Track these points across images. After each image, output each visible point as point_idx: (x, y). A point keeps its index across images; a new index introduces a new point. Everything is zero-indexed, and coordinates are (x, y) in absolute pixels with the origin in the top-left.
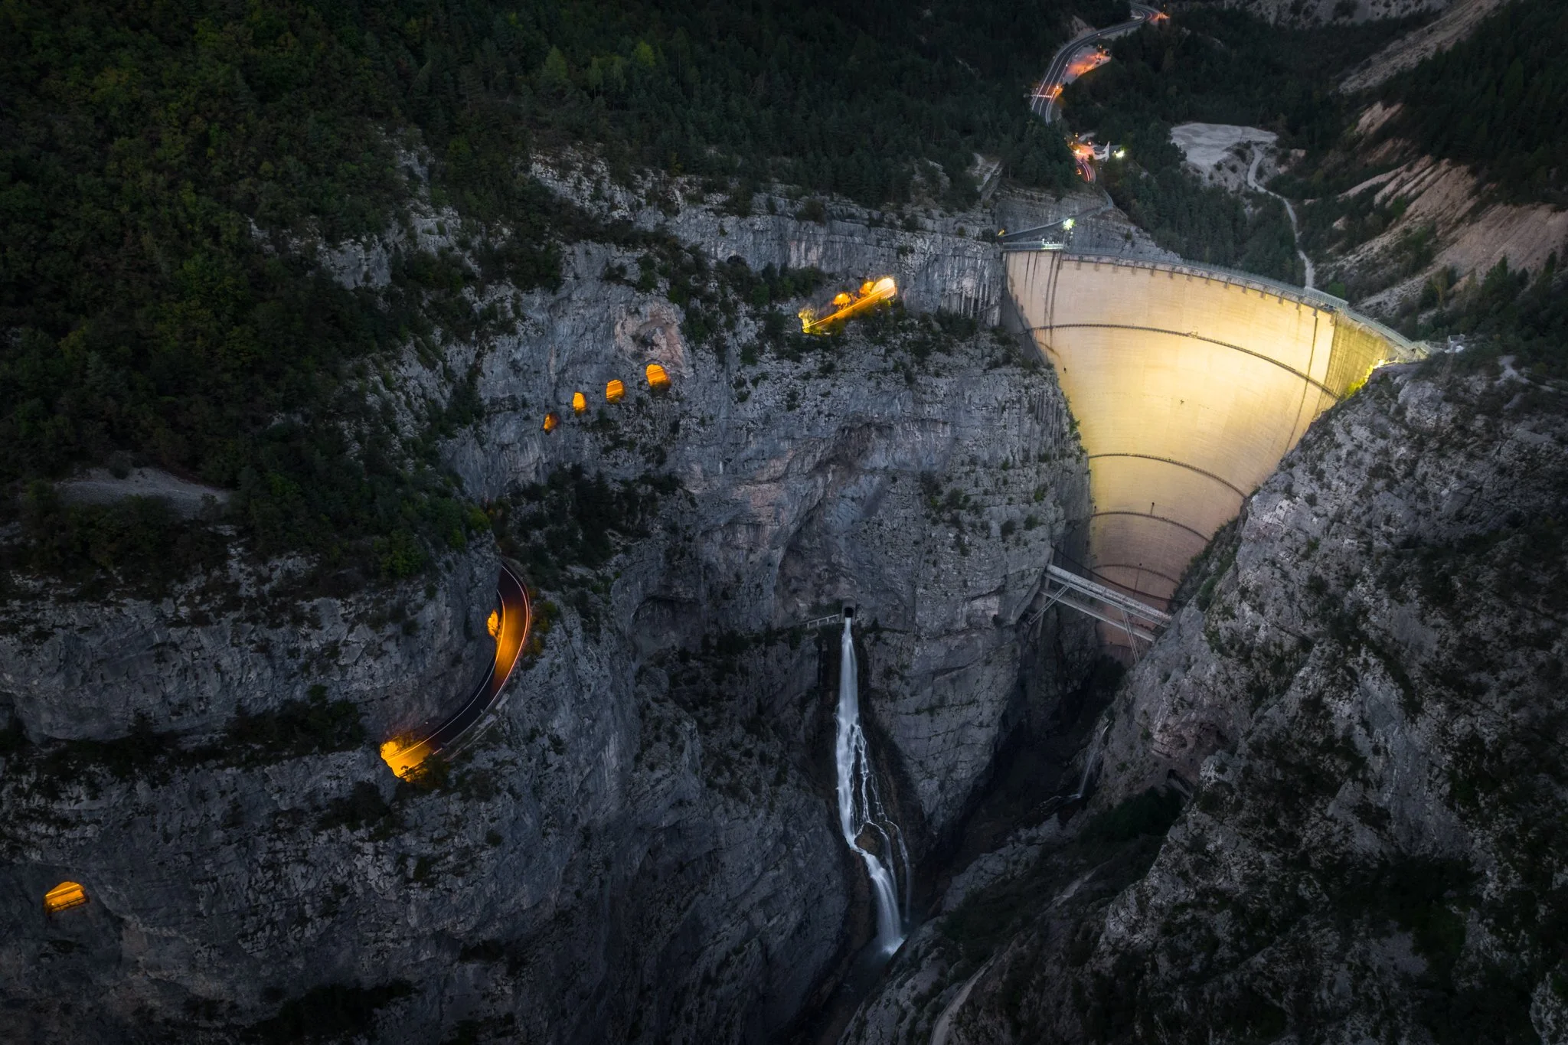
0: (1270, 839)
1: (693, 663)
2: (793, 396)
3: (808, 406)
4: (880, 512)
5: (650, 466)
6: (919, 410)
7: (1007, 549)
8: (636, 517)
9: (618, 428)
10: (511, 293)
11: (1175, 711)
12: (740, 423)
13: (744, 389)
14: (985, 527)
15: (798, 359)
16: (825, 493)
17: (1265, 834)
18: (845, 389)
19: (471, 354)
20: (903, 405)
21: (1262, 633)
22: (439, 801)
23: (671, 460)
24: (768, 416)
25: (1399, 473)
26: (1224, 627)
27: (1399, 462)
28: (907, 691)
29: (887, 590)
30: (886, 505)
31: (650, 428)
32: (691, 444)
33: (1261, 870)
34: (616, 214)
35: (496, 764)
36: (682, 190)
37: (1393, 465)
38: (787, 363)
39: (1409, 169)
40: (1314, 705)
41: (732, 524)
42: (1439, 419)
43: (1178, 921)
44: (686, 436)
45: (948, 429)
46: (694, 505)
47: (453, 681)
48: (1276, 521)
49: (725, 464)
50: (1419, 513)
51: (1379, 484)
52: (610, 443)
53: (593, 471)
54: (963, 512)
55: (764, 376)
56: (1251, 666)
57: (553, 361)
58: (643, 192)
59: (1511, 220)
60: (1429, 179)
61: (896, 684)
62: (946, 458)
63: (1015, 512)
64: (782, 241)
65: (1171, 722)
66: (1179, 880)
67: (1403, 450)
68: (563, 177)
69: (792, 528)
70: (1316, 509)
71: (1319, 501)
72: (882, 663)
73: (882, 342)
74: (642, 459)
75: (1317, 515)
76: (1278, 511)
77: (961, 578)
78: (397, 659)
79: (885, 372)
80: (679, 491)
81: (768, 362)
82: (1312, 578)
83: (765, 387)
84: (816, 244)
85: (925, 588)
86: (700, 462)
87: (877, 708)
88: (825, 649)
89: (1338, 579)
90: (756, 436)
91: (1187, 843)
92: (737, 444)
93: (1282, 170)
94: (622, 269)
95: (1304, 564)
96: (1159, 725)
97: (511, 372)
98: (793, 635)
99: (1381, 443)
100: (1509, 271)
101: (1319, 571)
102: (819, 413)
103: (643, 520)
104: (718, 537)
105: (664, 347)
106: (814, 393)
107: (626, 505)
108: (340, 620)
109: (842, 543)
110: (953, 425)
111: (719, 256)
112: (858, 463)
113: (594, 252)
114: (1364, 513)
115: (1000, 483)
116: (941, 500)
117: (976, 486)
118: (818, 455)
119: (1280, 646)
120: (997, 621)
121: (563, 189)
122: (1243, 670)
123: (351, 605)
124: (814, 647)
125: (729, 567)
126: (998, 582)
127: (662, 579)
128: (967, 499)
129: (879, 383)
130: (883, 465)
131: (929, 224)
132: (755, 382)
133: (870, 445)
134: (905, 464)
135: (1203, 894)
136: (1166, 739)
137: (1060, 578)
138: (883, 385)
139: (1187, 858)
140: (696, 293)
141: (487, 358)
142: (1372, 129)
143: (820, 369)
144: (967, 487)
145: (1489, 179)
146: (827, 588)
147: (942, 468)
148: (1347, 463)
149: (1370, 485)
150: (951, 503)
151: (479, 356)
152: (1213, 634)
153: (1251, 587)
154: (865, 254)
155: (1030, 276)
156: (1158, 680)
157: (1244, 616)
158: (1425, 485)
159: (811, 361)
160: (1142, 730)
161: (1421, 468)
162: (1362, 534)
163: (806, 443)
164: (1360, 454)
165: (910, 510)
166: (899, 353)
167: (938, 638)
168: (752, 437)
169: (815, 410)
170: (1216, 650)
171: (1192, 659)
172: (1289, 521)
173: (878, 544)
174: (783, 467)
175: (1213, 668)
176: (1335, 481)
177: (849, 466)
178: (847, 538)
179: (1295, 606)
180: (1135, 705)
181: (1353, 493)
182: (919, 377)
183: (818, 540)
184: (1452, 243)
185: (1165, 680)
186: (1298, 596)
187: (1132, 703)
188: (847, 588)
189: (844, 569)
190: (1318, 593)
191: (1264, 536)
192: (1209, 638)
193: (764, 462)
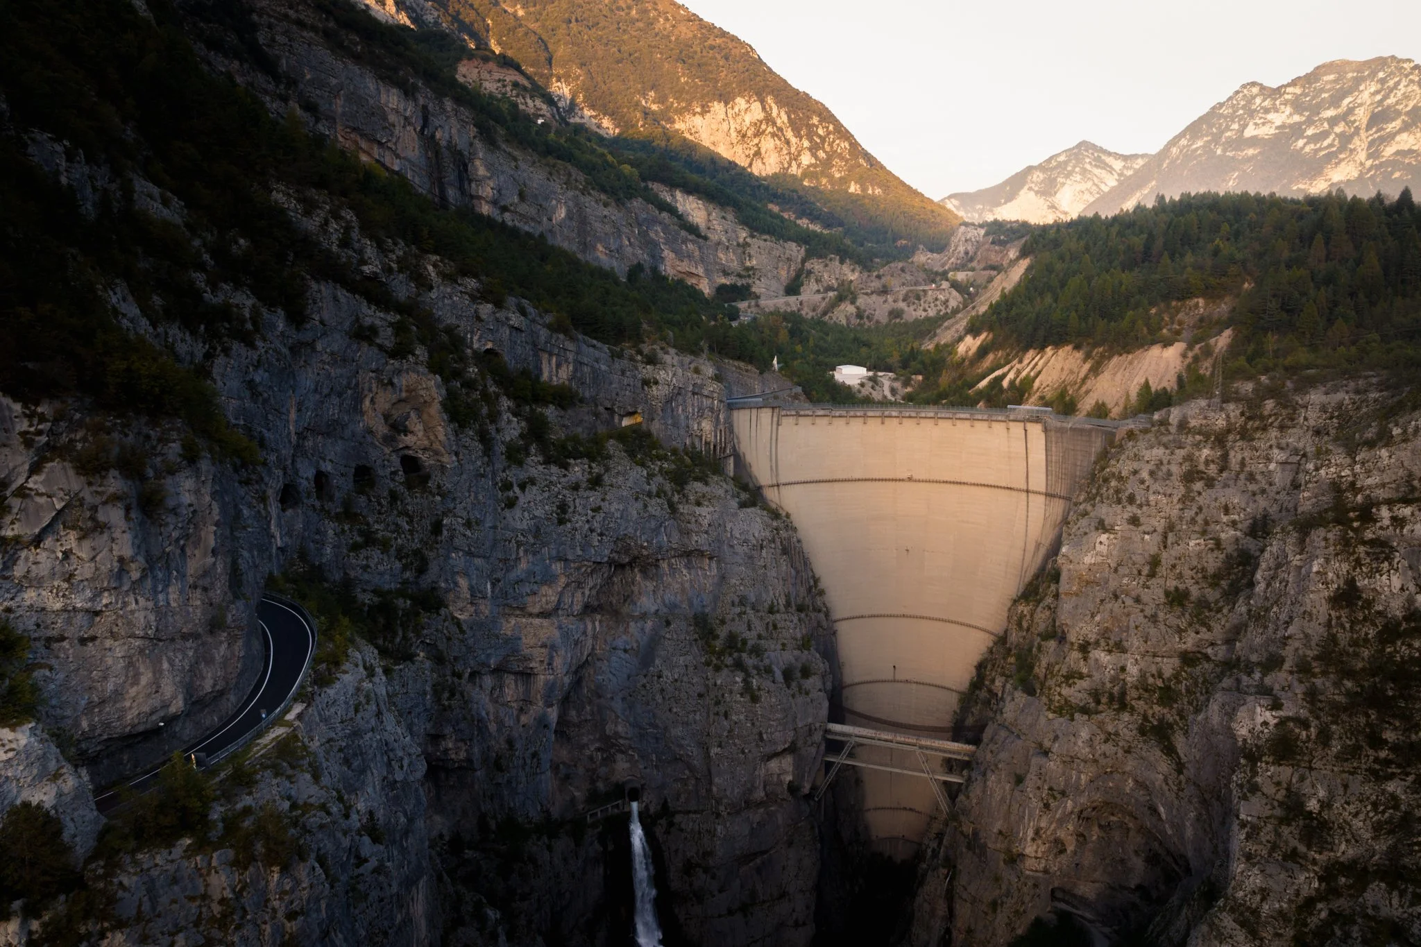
0: (1387, 762)
1: (469, 854)
2: (563, 507)
3: (579, 521)
4: (657, 662)
5: (407, 574)
6: (686, 540)
7: (793, 696)
8: (395, 634)
9: (368, 524)
10: (249, 302)
11: (1047, 806)
12: (508, 534)
13: (511, 494)
14: (768, 670)
15: (565, 466)
16: (593, 649)
17: (1376, 760)
18: (615, 506)
19: (200, 350)
20: (669, 536)
21: (1133, 670)
22: (188, 866)
23: (434, 568)
24: (538, 529)
25: (1213, 470)
26: (1076, 693)
27: (1207, 462)
29: (677, 759)
30: (663, 653)
31: (407, 527)
32: (456, 549)
33: (1396, 807)
34: (367, 269)
35: (294, 806)
36: (435, 266)
37: (1202, 467)
38: (554, 469)
39: (1020, 362)
40: (1348, 596)
41: (499, 671)
42: (1228, 416)
43: (1312, 926)
44: (452, 538)
45: (714, 565)
46: (462, 632)
48: (1099, 559)
49: (493, 585)
50: (1254, 494)
51: (1198, 486)
52: (359, 539)
53: (337, 576)
54: (744, 655)
55: (532, 481)
56: (1133, 708)
57: (293, 415)
58: (394, 257)
59: (1131, 363)
60: (1041, 363)
61: (700, 880)
62: (716, 599)
63: (788, 657)
64: (536, 348)
65: (1043, 825)
66: (1290, 864)
67: (1206, 452)
68: (308, 213)
69: (567, 680)
70: (1140, 528)
71: (1142, 520)
72: (680, 854)
73: (643, 465)
74: (398, 565)
75: (1145, 533)
76: (1098, 547)
77: (755, 731)
79: (649, 495)
80: (443, 611)
81: (534, 466)
82: (1167, 594)
83: (533, 492)
84: (566, 361)
85: (720, 746)
86: (466, 574)
87: (683, 916)
88: (611, 847)
89: (1197, 583)
90: (526, 551)
92: (506, 560)
93: (909, 389)
94: (373, 330)
95: (1154, 581)
96: (1030, 833)
97: (248, 393)
98: (576, 828)
99: (1181, 453)
101: (1172, 584)
102: (592, 530)
103: (404, 638)
104: (488, 681)
105: (421, 434)
106: (584, 507)
107: (382, 620)
109: (618, 705)
110: (719, 562)
111: (476, 346)
112: (625, 609)
113: (343, 300)
114: (1197, 514)
115: (771, 628)
116: (718, 645)
117: (750, 629)
118: (587, 593)
119: (1160, 675)
120: (793, 789)
122: (1126, 717)
124: (598, 846)
125: (499, 730)
126: (790, 735)
127: (428, 726)
128: (744, 642)
129: (645, 506)
130: (653, 609)
131: (667, 358)
132: (523, 487)
133: (636, 589)
134: (675, 606)
135: (1329, 874)
136: (1043, 848)
137: (844, 735)
138: (650, 509)
139: (1285, 831)
140: (457, 374)
142: (971, 353)
143: (588, 481)
144: (739, 628)
145: (1096, 345)
146: (603, 771)
147: (714, 610)
148: (1156, 480)
149: (1189, 490)
150: (730, 647)
151: (209, 356)
152: (1061, 708)
153: (1092, 638)
154: (611, 383)
155: (753, 434)
156: (1008, 787)
157: (1099, 666)
158: (1248, 469)
159: (578, 471)
160: (1002, 856)
161: (1235, 458)
162: (1204, 533)
163: (578, 569)
164: (1164, 468)
165: (689, 658)
166: (659, 479)
167: (738, 812)
168: (521, 554)
169: (587, 526)
170: (1077, 716)
171: (1047, 744)
172: (1115, 553)
173: (660, 701)
174: (554, 599)
175: (1085, 734)
176: (1152, 498)
177: (616, 614)
178: (624, 699)
179: (1162, 627)
180: (982, 834)
181: (1175, 501)
182: (680, 506)
183: (588, 708)
184: (1087, 392)
185: (1019, 780)
186: (1161, 615)
187: (975, 834)
188: (627, 765)
189: (622, 741)
190: (1181, 605)
191: (1088, 583)
192: (1059, 711)
193: (535, 587)
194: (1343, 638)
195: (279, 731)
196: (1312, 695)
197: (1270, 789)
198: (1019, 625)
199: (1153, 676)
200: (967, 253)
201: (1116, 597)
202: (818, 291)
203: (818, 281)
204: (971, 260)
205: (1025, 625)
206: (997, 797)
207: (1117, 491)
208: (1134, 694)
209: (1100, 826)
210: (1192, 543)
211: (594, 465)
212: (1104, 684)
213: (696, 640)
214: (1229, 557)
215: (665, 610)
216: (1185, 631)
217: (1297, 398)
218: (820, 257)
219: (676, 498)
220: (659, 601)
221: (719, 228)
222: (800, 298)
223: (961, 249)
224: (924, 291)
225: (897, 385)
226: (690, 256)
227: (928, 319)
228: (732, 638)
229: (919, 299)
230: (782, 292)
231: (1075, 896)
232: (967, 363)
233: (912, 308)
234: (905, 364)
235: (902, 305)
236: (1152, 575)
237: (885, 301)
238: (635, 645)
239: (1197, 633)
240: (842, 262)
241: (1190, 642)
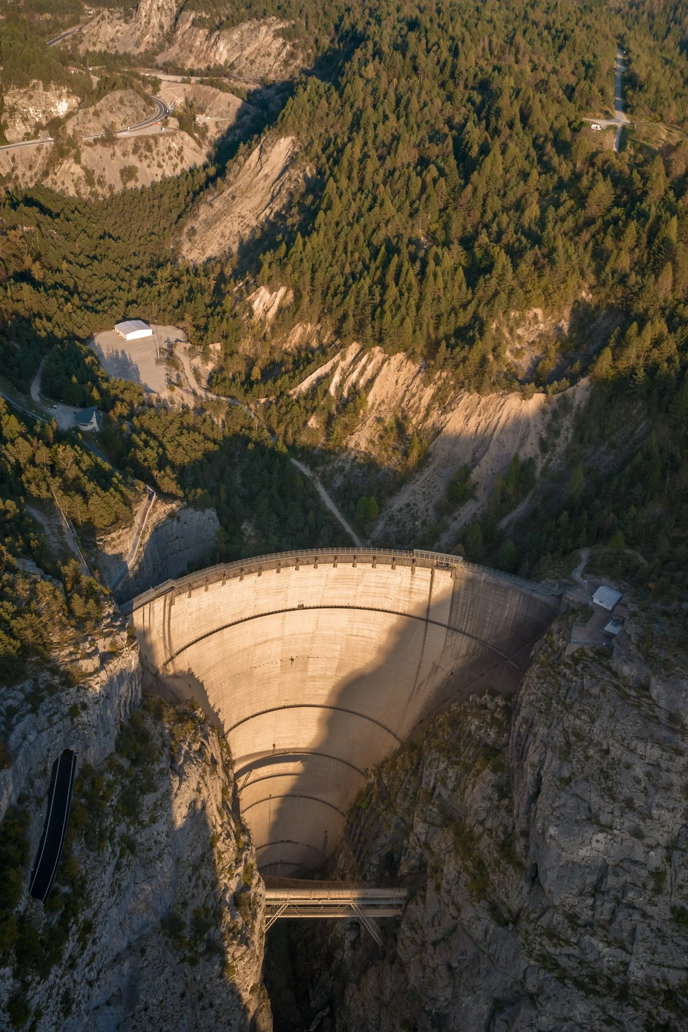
2: (66, 998)
3: (80, 991)
15: (59, 955)
21: (637, 972)
30: (144, 985)
38: (51, 971)
48: (595, 853)
55: (38, 1013)
56: (637, 1005)
60: (370, 367)
62: (175, 886)
70: (646, 841)
71: (646, 833)
75: (648, 847)
76: (594, 844)
82: (673, 910)
101: (678, 903)
106: (81, 972)
116: (187, 934)
119: (665, 983)
122: (629, 1010)
129: (119, 887)
130: (125, 945)
137: (278, 899)
142: (272, 314)
143: (79, 941)
153: (583, 918)
155: (146, 625)
172: (612, 852)
179: (670, 944)
208: (638, 992)
211: (79, 916)
212: (601, 968)
213: (167, 945)
215: (136, 939)
219: (132, 832)
220: (128, 933)
224: (153, 136)
225: (196, 358)
228: (196, 917)
229: (149, 149)
232: (271, 331)
235: (133, 160)
237: (113, 155)
238: (116, 993)
240: (46, 87)
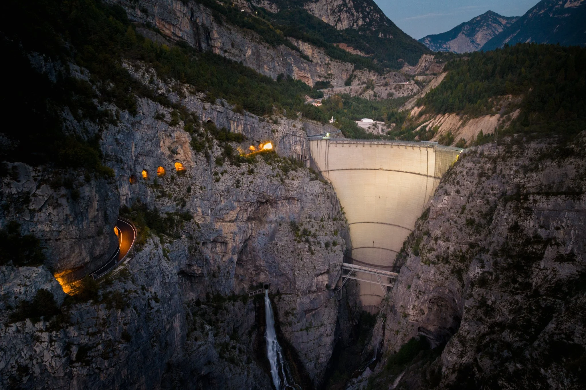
0: (517, 289)
1: (202, 306)
2: (238, 182)
3: (244, 187)
4: (276, 239)
5: (178, 207)
6: (288, 194)
7: (328, 253)
8: (174, 229)
9: (163, 189)
10: (115, 109)
11: (418, 297)
12: (217, 192)
13: (218, 177)
14: (319, 243)
15: (239, 166)
16: (252, 233)
17: (514, 288)
18: (259, 180)
19: (97, 128)
20: (281, 192)
21: (452, 249)
22: (92, 308)
23: (188, 205)
24: (228, 190)
25: (490, 173)
26: (431, 256)
27: (488, 169)
28: (296, 320)
29: (282, 275)
30: (278, 236)
31: (178, 190)
32: (197, 198)
33: (517, 304)
34: (160, 92)
35: (126, 291)
36: (187, 88)
37: (486, 172)
38: (235, 167)
39: (435, 119)
41: (214, 242)
42: (499, 151)
43: (483, 343)
44: (195, 193)
45: (299, 203)
46: (199, 228)
47: (98, 245)
48: (444, 206)
49: (211, 211)
50: (504, 183)
51: (484, 179)
52: (160, 194)
53: (152, 208)
54: (310, 237)
55: (226, 172)
56: (450, 263)
57: (133, 149)
58: (171, 86)
59: (477, 122)
60: (443, 120)
61: (291, 318)
62: (299, 216)
63: (328, 238)
64: (228, 119)
65: (416, 304)
66: (479, 322)
67: (488, 165)
68: (136, 71)
69: (241, 245)
70: (460, 194)
71: (461, 191)
72: (283, 309)
73: (271, 164)
74: (175, 203)
75: (461, 196)
76: (444, 201)
77: (313, 265)
78: (67, 211)
79: (273, 176)
80: (192, 220)
81: (227, 166)
82: (467, 220)
83: (226, 176)
84: (241, 123)
85: (299, 270)
86: (200, 207)
87: (284, 331)
88: (257, 306)
89: (478, 217)
90: (224, 198)
91: (477, 304)
92: (216, 201)
93: (390, 130)
94: (163, 115)
95: (463, 215)
96: (411, 306)
97: (115, 143)
98: (244, 298)
99: (479, 165)
100: (484, 135)
101: (469, 217)
102: (249, 190)
103: (177, 230)
104: (210, 246)
105: (182, 154)
106: (247, 181)
107: (169, 224)
108: (32, 179)
109: (261, 254)
110: (301, 202)
111: (204, 120)
112: (264, 219)
113: (151, 104)
114: (481, 190)
115: (321, 227)
116: (300, 233)
117: (313, 227)
118: (249, 213)
119: (461, 251)
120: (328, 286)
121: (138, 75)
122: (447, 266)
123: (39, 171)
124: (253, 305)
125: (214, 263)
126: (327, 268)
127: (187, 261)
128: (310, 232)
129: (271, 180)
130: (275, 220)
131: (282, 121)
132: (222, 174)
133: (268, 212)
134: (283, 218)
135: (491, 327)
136: (416, 312)
137: (349, 267)
138: (273, 181)
139: (479, 311)
140: (196, 131)
141: (105, 132)
142: (416, 115)
143: (248, 171)
144: (308, 227)
145: (464, 114)
146: (255, 278)
147: (299, 220)
148: (468, 176)
149: (480, 180)
150: (304, 234)
151: (100, 130)
152: (426, 261)
153: (439, 235)
154: (259, 132)
155: (318, 150)
156: (405, 289)
157: (440, 247)
158: (503, 173)
159: (244, 167)
160: (402, 314)
161: (499, 168)
162: (483, 197)
163: (244, 204)
164: (472, 171)
165: (288, 238)
166: (277, 170)
167: (306, 294)
168: (222, 199)
169: (248, 188)
170: (431, 265)
171: (420, 274)
172: (450, 204)
173: (277, 253)
174: (235, 216)
175: (432, 272)
176: (465, 183)
177: (260, 221)
178: (263, 252)
179: (463, 233)
180: (395, 306)
181: (474, 184)
182: (286, 180)
183: (250, 255)
184: (459, 134)
185: (409, 287)
186: (464, 228)
187: (393, 306)
188: (264, 276)
189: (262, 268)
190: (472, 225)
191: (440, 214)
192: (425, 263)
193: (228, 211)
194: (511, 243)
195: (122, 267)
196: (496, 264)
197: (476, 296)
198: (419, 228)
199: (459, 251)
200: (425, 66)
201: (448, 221)
202: (359, 84)
203: (359, 80)
204: (427, 70)
205: (420, 228)
206: (401, 293)
207: (454, 179)
208: (451, 258)
209: (438, 306)
210: (478, 201)
211: (250, 165)
212: (441, 253)
213: (291, 231)
214: (491, 207)
215: (279, 220)
216: (472, 235)
217: (525, 145)
218: (360, 69)
219: (284, 177)
220: (277, 216)
221: (317, 57)
222: (351, 87)
223: (423, 65)
224: (403, 85)
225: (385, 128)
226: (304, 69)
227: (403, 97)
228: (305, 231)
229: (401, 89)
230: (343, 84)
231: (427, 330)
232: (414, 119)
233: (397, 92)
234: (389, 119)
235: (393, 91)
236: (462, 213)
237: (386, 89)
238: (267, 233)
239: (476, 236)
240: (370, 71)
241: (473, 239)
